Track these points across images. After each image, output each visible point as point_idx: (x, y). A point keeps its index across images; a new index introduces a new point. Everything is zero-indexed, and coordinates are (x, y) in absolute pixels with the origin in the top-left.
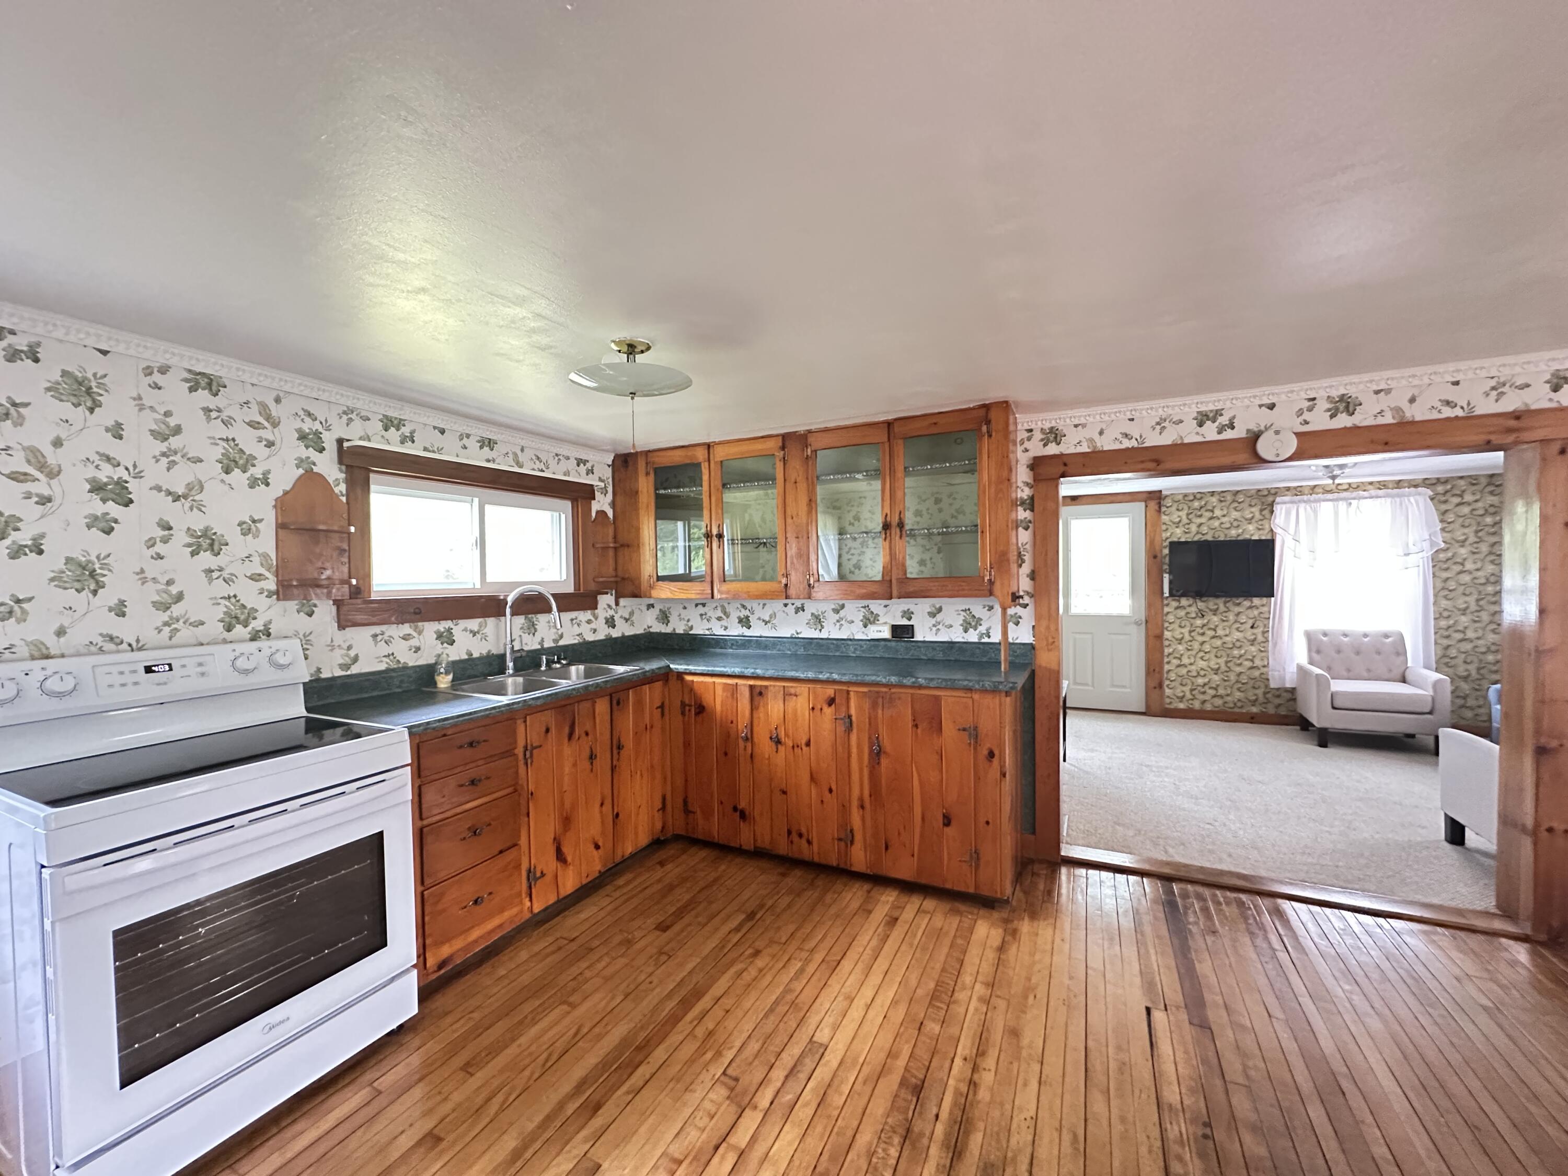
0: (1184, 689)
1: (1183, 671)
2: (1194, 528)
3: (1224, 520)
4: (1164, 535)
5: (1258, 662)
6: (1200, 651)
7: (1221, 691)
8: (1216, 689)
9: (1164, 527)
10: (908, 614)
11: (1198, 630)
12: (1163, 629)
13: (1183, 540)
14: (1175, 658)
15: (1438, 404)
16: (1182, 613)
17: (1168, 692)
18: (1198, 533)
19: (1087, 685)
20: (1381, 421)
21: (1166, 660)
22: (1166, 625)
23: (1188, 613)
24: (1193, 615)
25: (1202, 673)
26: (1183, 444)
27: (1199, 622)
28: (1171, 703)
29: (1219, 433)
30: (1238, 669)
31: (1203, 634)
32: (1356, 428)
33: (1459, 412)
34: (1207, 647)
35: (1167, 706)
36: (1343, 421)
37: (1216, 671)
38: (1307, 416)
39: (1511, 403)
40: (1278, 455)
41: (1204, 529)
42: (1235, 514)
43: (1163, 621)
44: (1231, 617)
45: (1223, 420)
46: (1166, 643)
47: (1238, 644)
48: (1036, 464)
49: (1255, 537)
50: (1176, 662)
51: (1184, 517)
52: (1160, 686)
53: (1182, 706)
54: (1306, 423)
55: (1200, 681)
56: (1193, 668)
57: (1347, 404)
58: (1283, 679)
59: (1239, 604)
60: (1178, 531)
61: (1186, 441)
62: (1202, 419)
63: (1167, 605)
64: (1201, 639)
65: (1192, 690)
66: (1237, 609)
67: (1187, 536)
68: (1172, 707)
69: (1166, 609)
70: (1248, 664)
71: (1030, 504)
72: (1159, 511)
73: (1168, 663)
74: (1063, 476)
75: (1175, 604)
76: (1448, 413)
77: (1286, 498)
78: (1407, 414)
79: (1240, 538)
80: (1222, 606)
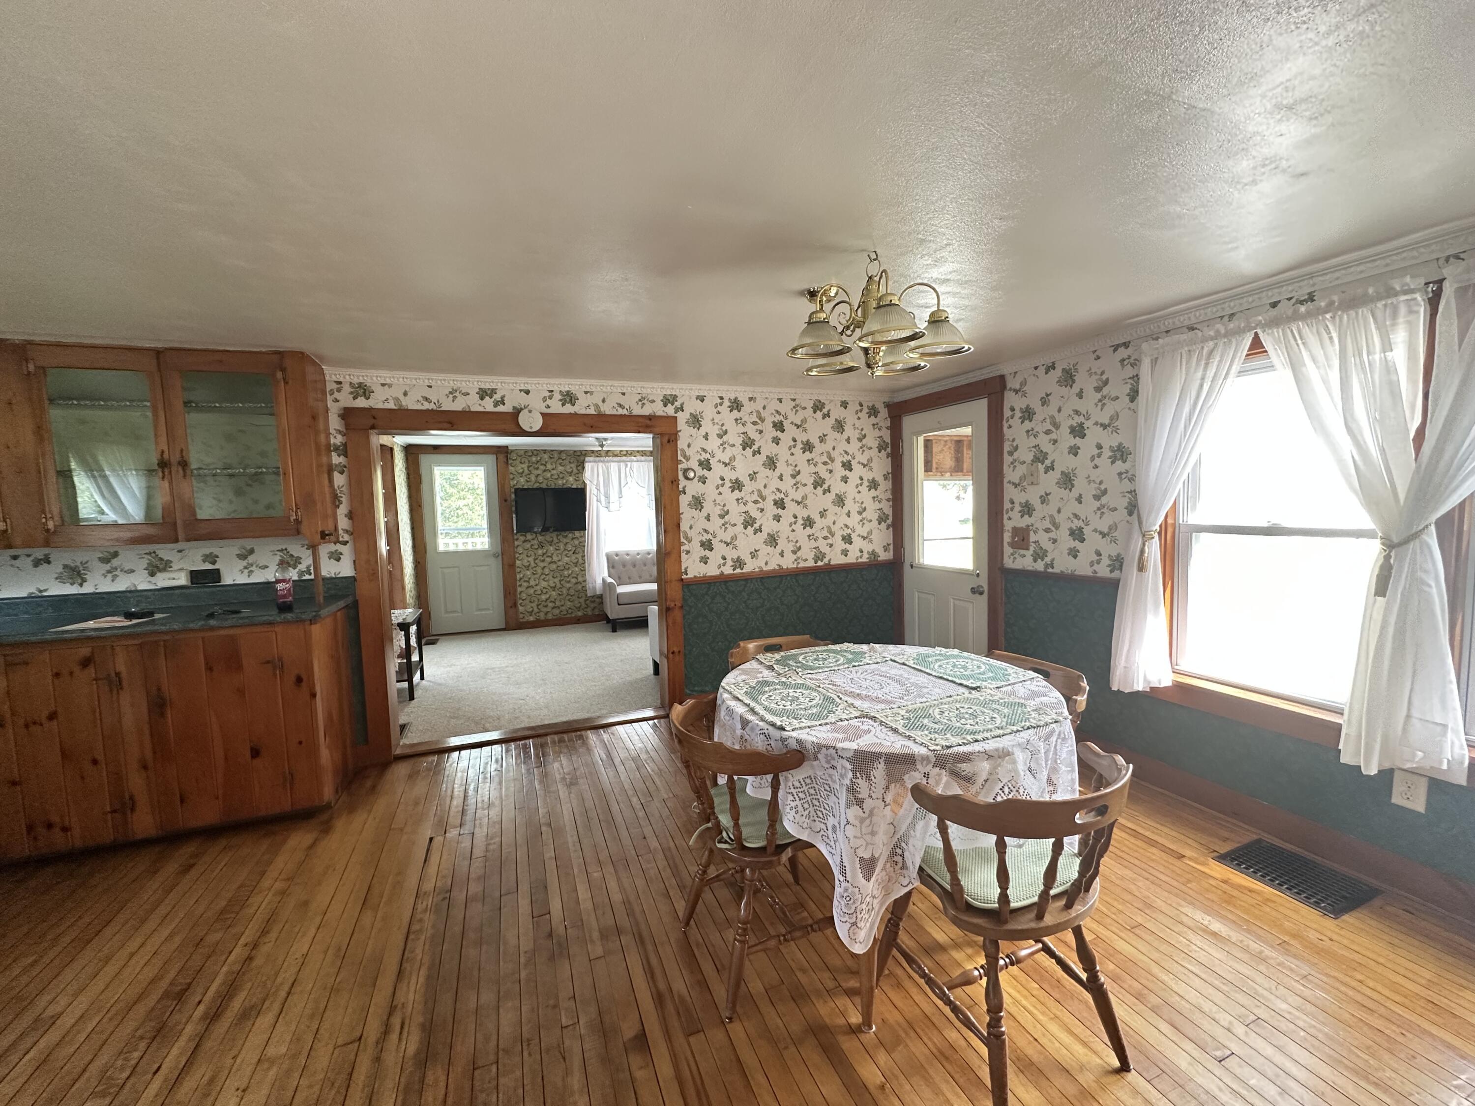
0: (533, 605)
1: (531, 591)
2: (533, 478)
3: (554, 472)
4: (513, 483)
5: (580, 579)
6: (542, 574)
7: (558, 603)
8: (554, 602)
9: (511, 476)
10: (212, 558)
11: (540, 558)
12: (515, 559)
13: (525, 487)
14: (525, 581)
15: (616, 406)
16: (528, 545)
17: (521, 609)
18: (536, 482)
19: (457, 612)
20: (588, 411)
21: (518, 583)
22: (517, 555)
23: (532, 545)
24: (536, 547)
25: (545, 591)
26: (470, 412)
27: (540, 552)
28: (523, 618)
29: (495, 406)
30: (568, 585)
31: (543, 561)
32: (575, 415)
33: (625, 412)
34: (547, 571)
35: (521, 620)
36: (568, 409)
37: (554, 588)
38: (548, 402)
39: (647, 410)
40: (531, 428)
41: (540, 479)
42: (560, 468)
43: (515, 553)
44: (562, 546)
45: (497, 397)
46: (518, 570)
47: (567, 567)
48: (347, 414)
49: (574, 486)
50: (525, 584)
51: (526, 469)
52: (515, 605)
53: (532, 619)
54: (548, 407)
55: (543, 597)
56: (538, 588)
57: (569, 398)
58: (594, 588)
59: (566, 537)
60: (522, 480)
61: (472, 410)
62: (483, 394)
63: (517, 539)
64: (542, 565)
65: (538, 605)
66: (565, 540)
67: (528, 484)
68: (524, 620)
69: (516, 543)
70: (574, 581)
71: (344, 450)
72: (507, 463)
73: (520, 586)
74: (373, 427)
75: (522, 538)
76: (621, 412)
77: (591, 459)
78: (602, 409)
79: (565, 487)
80: (555, 538)
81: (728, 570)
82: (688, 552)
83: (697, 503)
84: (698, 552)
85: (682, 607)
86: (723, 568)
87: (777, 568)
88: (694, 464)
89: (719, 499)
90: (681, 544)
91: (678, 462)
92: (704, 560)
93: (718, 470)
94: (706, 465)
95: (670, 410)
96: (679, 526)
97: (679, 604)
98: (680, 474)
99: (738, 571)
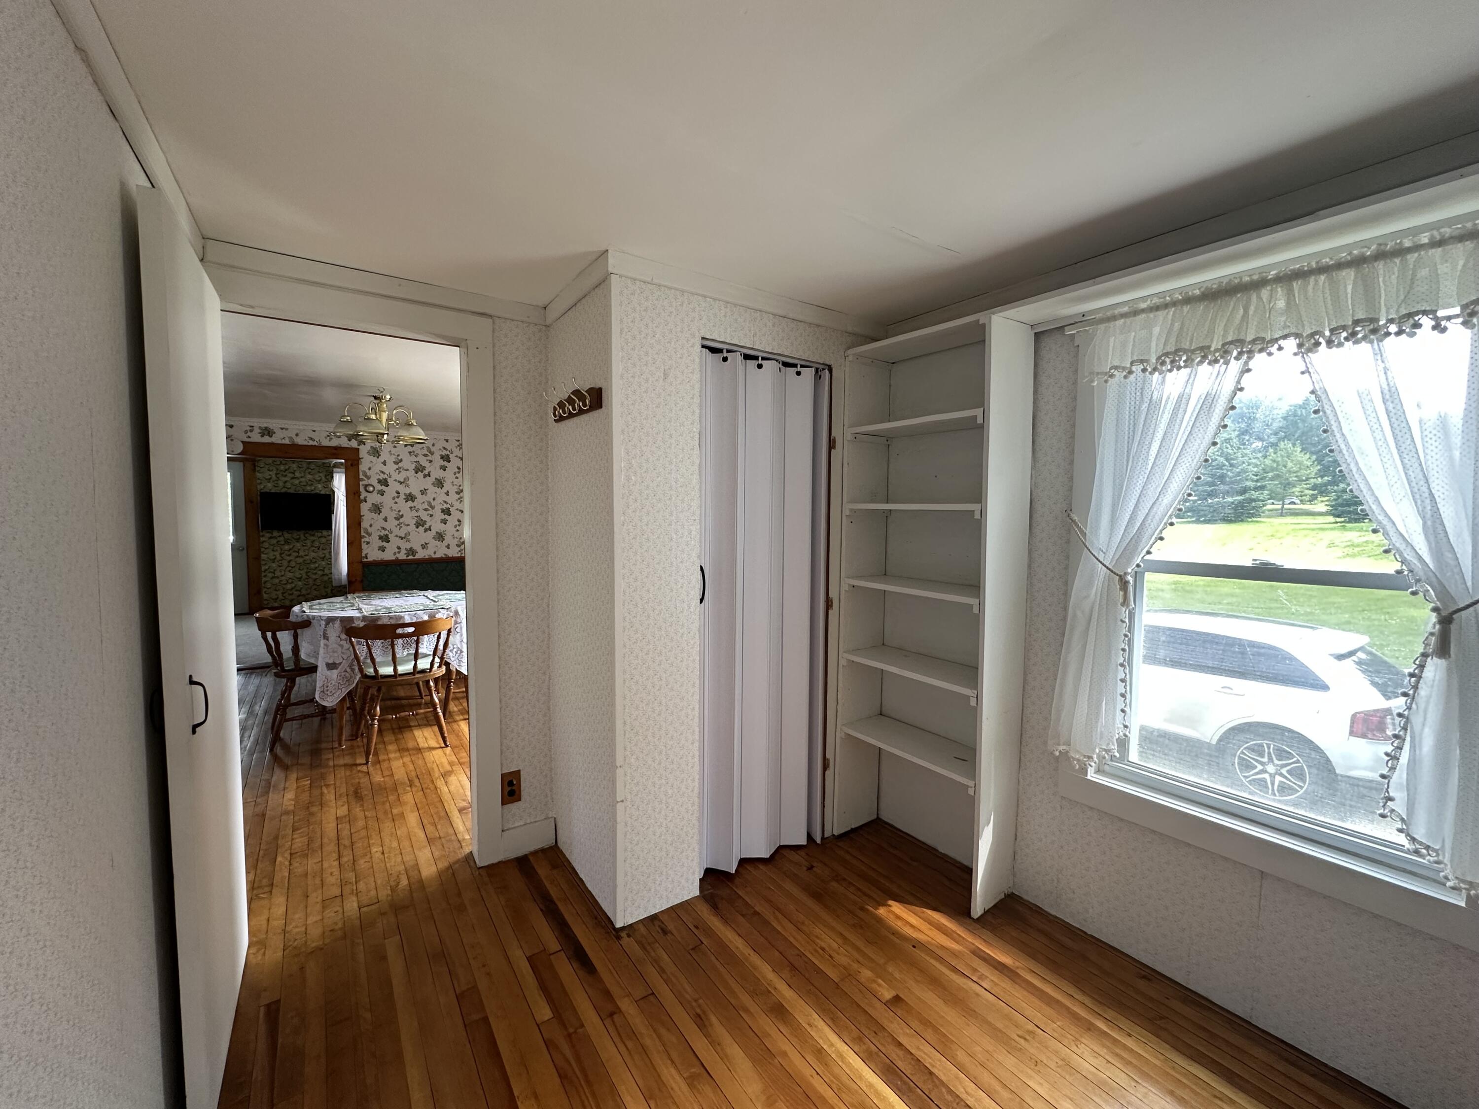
0: (278, 593)
1: (276, 581)
2: (281, 484)
3: (302, 480)
4: (259, 487)
5: (327, 571)
6: (288, 566)
7: (304, 592)
8: (300, 591)
9: (259, 481)
11: (286, 552)
12: (260, 553)
13: (272, 491)
14: (270, 572)
15: (308, 439)
16: (274, 541)
17: (265, 596)
18: (284, 487)
20: (284, 442)
21: (263, 574)
22: (263, 550)
23: (278, 541)
24: (283, 543)
25: (290, 581)
27: (287, 547)
28: (268, 604)
30: (314, 577)
31: (290, 555)
32: (272, 444)
33: (315, 443)
34: (293, 564)
36: (266, 439)
37: (300, 579)
38: (249, 434)
41: (288, 485)
42: (309, 477)
43: (260, 547)
44: (309, 543)
46: (263, 562)
49: (322, 492)
50: (270, 575)
51: (274, 476)
52: (259, 592)
53: (276, 605)
54: (249, 437)
55: (289, 586)
56: (283, 578)
57: (267, 431)
58: (340, 580)
59: (313, 535)
60: (269, 485)
63: (263, 536)
64: (288, 558)
65: (283, 593)
66: (313, 538)
67: (276, 488)
69: (262, 539)
70: (320, 573)
72: (254, 470)
73: (265, 576)
75: (268, 535)
76: (311, 443)
77: (339, 470)
78: (295, 441)
79: (313, 492)
80: (302, 536)
81: (402, 556)
82: (368, 543)
83: (377, 509)
84: (376, 543)
85: (362, 581)
86: (397, 555)
87: (444, 556)
88: (374, 481)
89: (395, 507)
90: (362, 537)
91: (359, 480)
92: (382, 549)
93: (394, 486)
94: (384, 482)
95: (354, 444)
96: (360, 524)
97: (359, 579)
98: (362, 489)
99: (411, 557)
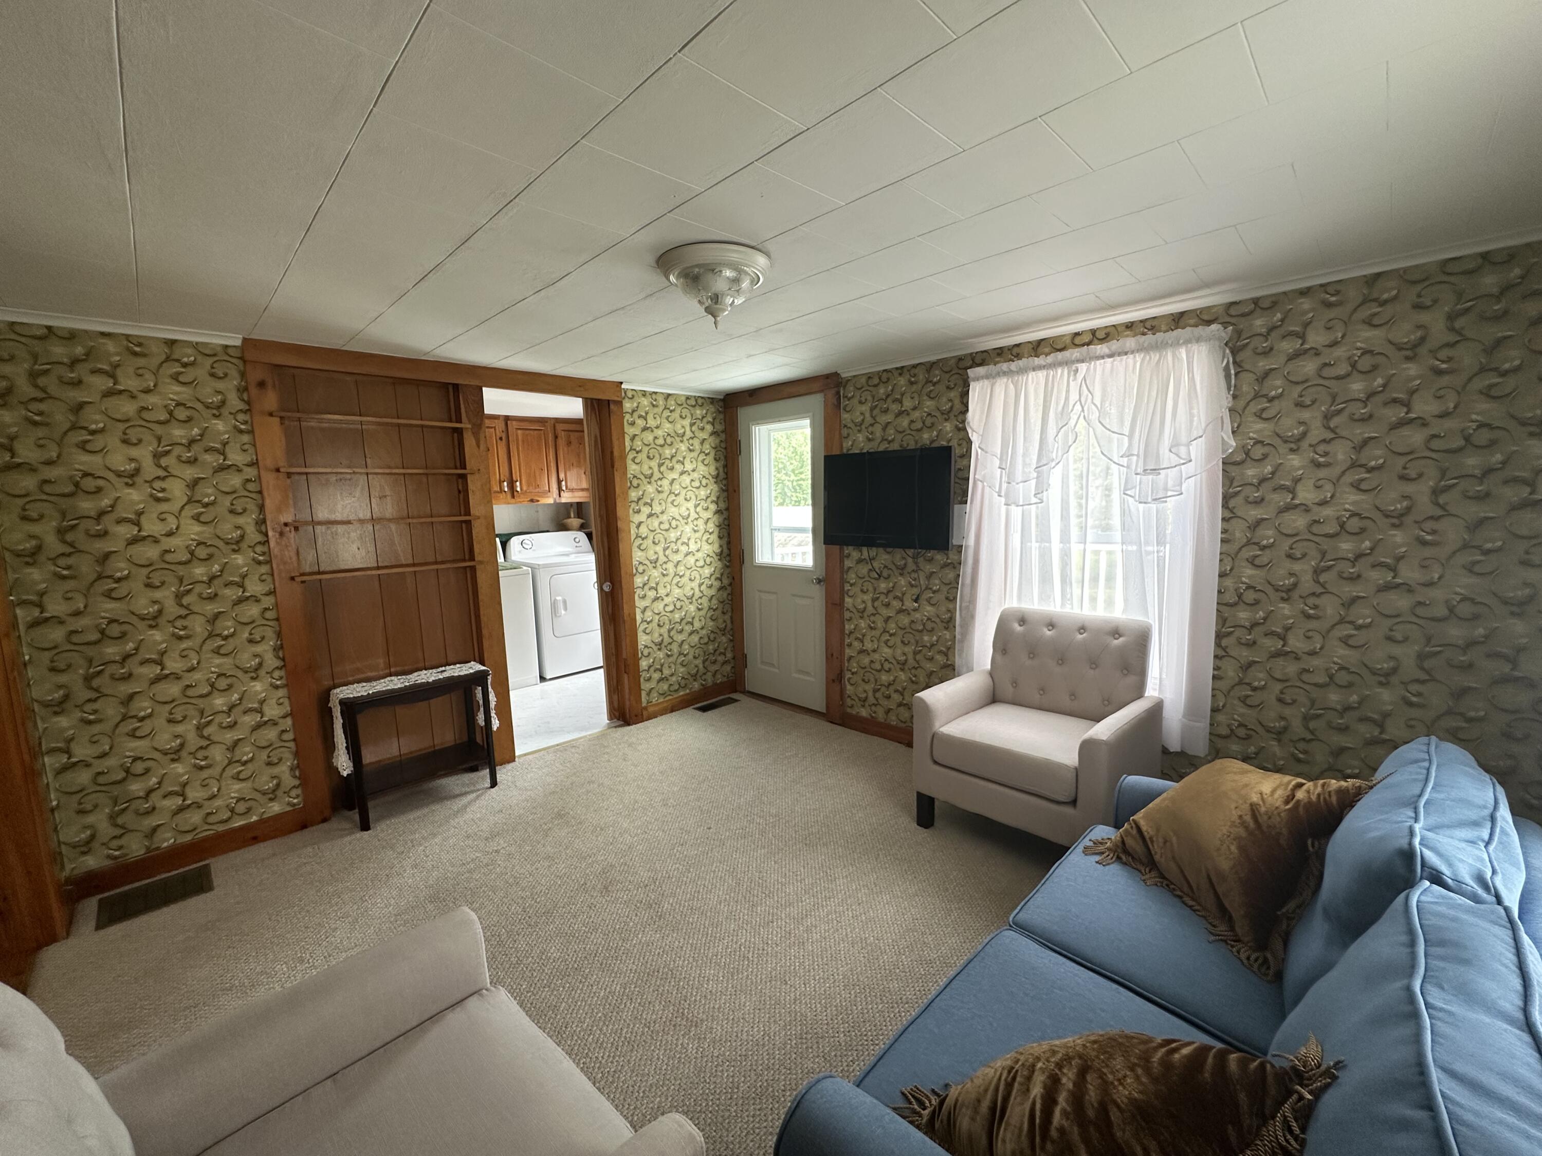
0: (867, 687)
1: (866, 660)
2: (878, 431)
3: (916, 415)
6: (885, 631)
9: (844, 432)
11: (883, 598)
12: (843, 593)
14: (857, 639)
16: (864, 570)
17: (849, 689)
18: (883, 439)
19: (773, 665)
21: (847, 641)
22: (847, 587)
23: (870, 571)
24: (878, 574)
27: (884, 586)
28: (852, 706)
31: (888, 605)
34: (892, 627)
35: (849, 710)
41: (891, 432)
42: (929, 404)
43: (843, 581)
44: (921, 580)
46: (847, 615)
47: (930, 625)
50: (858, 645)
51: (868, 414)
52: (842, 678)
53: (864, 713)
55: (885, 678)
56: (876, 656)
59: (931, 560)
60: (861, 437)
63: (849, 556)
64: (885, 612)
65: (875, 691)
66: (928, 568)
67: (872, 443)
68: (853, 712)
69: (847, 563)
72: (840, 406)
73: (849, 645)
75: (856, 555)
77: (981, 370)
79: (935, 445)
80: (910, 560)
